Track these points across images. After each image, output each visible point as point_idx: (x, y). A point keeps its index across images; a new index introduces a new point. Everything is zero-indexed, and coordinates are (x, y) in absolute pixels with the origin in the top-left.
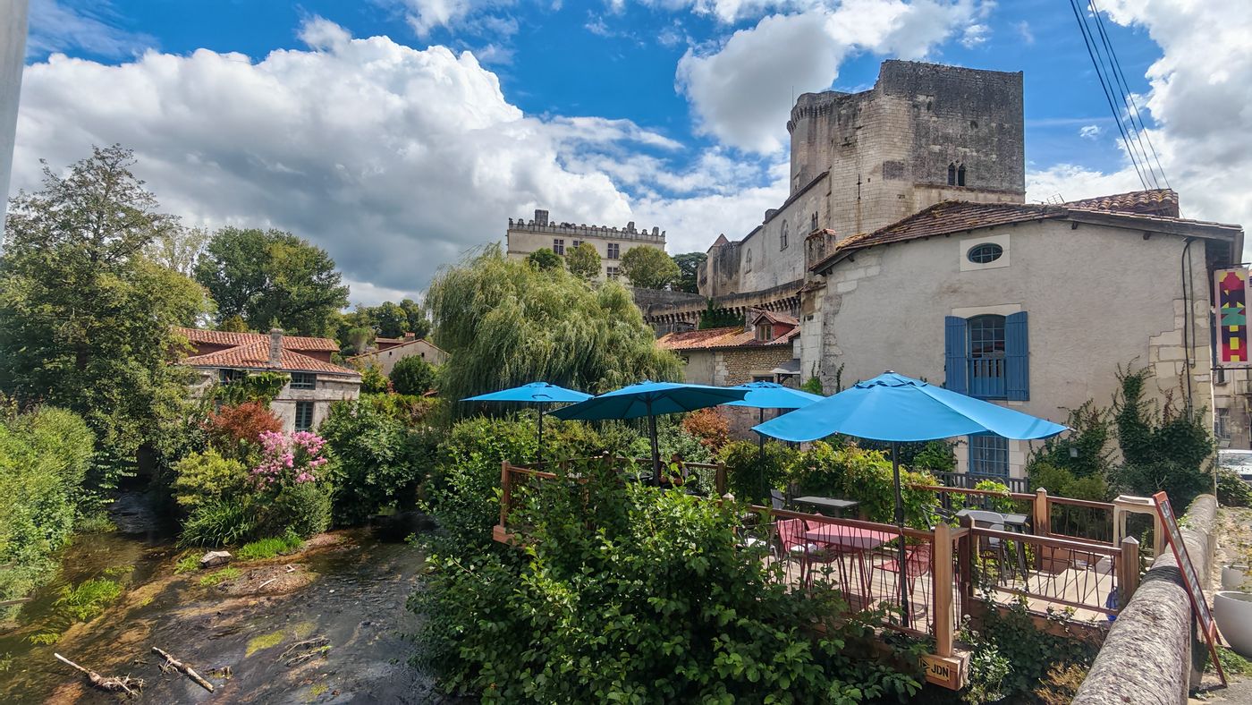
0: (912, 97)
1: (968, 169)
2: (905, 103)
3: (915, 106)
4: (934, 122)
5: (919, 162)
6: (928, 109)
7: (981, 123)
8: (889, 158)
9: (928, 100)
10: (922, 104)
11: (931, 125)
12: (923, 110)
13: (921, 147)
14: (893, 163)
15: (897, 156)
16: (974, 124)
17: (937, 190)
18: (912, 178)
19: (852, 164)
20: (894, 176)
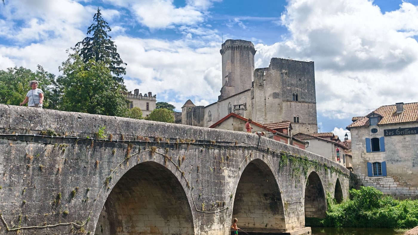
0: (281, 70)
1: (299, 95)
2: (279, 72)
3: (282, 74)
4: (288, 79)
5: (284, 92)
6: (286, 75)
7: (302, 79)
8: (275, 91)
9: (286, 72)
10: (284, 73)
11: (287, 80)
12: (284, 75)
13: (284, 88)
14: (276, 93)
15: (277, 91)
16: (300, 80)
17: (290, 102)
18: (282, 98)
19: (262, 92)
20: (276, 98)
